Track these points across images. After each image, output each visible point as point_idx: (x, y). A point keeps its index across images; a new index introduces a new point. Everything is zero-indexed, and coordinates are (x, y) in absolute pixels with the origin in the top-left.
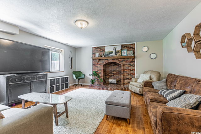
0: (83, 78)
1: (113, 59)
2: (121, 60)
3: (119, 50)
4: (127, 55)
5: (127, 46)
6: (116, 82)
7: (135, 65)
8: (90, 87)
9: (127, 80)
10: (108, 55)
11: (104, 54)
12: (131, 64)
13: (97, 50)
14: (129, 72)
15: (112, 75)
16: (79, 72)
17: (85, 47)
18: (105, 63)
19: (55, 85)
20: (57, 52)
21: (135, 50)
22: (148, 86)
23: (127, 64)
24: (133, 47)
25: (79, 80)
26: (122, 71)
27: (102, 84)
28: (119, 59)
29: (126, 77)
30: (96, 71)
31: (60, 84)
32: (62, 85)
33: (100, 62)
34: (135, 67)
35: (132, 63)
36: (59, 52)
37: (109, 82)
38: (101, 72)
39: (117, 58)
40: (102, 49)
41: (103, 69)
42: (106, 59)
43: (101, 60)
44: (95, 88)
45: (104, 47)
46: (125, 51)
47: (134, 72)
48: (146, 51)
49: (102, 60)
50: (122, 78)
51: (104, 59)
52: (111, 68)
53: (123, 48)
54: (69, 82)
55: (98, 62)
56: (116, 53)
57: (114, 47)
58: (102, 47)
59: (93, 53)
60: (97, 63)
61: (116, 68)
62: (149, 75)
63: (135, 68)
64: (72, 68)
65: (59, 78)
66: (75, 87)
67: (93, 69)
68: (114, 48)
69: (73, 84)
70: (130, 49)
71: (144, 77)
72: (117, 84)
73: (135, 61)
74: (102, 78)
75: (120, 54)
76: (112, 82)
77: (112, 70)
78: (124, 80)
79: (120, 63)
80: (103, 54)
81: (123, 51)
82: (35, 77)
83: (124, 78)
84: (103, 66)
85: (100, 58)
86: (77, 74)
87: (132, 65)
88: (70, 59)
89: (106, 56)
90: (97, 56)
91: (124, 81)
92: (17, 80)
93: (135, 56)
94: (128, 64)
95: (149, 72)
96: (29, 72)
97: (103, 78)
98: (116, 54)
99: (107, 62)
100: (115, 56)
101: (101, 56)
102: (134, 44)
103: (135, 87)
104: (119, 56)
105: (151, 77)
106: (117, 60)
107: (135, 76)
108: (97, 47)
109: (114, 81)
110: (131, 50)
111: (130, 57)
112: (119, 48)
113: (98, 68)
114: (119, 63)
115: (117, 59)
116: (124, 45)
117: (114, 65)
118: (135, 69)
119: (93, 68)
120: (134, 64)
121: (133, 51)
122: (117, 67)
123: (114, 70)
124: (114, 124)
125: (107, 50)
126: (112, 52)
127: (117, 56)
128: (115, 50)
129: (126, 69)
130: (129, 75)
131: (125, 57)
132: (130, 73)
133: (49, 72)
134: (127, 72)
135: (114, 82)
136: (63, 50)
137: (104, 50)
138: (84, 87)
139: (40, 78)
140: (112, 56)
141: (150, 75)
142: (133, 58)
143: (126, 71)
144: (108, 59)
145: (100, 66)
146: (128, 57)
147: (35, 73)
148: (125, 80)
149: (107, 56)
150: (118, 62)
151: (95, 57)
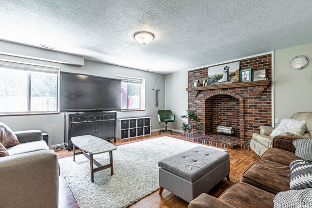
0: (172, 121)
1: (223, 89)
2: (240, 90)
3: (235, 71)
4: (252, 80)
5: (251, 62)
6: (230, 132)
7: (270, 100)
8: (182, 136)
9: (252, 129)
10: (213, 82)
11: (206, 81)
12: (262, 98)
13: (196, 74)
14: (256, 114)
15: (225, 118)
16: (168, 112)
17: (177, 72)
18: (208, 97)
19: (129, 129)
20: (135, 83)
21: (271, 67)
22: (282, 146)
23: (252, 98)
24: (266, 62)
25: (167, 124)
26: (242, 111)
27: (204, 134)
28: (235, 88)
29: (250, 124)
30: (194, 111)
31: (137, 127)
32: (140, 130)
33: (200, 95)
34: (271, 103)
35: (265, 95)
36: (138, 83)
37: (218, 131)
38: (201, 112)
39: (229, 86)
40: (204, 71)
41: (205, 107)
42: (210, 90)
43: (201, 91)
44: (189, 138)
45: (207, 68)
46: (247, 72)
47: (269, 114)
48: (302, 68)
49: (203, 92)
50: (241, 126)
51: (207, 90)
52: (222, 105)
53: (244, 66)
54: (150, 125)
55: (197, 95)
56: (228, 78)
57: (225, 66)
58: (204, 69)
59: (189, 81)
60: (195, 97)
61: (233, 105)
62: (303, 122)
63: (271, 106)
64: (157, 105)
65: (135, 120)
66: (160, 134)
67: (189, 107)
68: (225, 68)
69: (159, 130)
70: (259, 66)
71: (288, 125)
72: (232, 135)
73: (271, 92)
74: (204, 122)
75: (237, 80)
76: (224, 131)
77: (225, 109)
78: (245, 128)
79: (238, 97)
80: (204, 81)
81: (243, 73)
82: (101, 116)
83: (244, 126)
84: (205, 101)
85: (200, 88)
86: (164, 114)
87: (264, 100)
88: (156, 91)
89: (210, 84)
90: (195, 85)
91: (245, 131)
92: (79, 119)
93: (273, 80)
94: (254, 98)
95: (304, 116)
96: (95, 110)
97: (205, 124)
98: (228, 80)
99: (212, 94)
100: (227, 83)
101: (202, 85)
102: (270, 55)
103: (260, 145)
104: (234, 82)
105: (308, 126)
106: (232, 91)
107: (271, 123)
108: (196, 70)
109: (227, 130)
110: (261, 69)
111: (259, 84)
112: (234, 68)
113: (197, 105)
114: (235, 95)
115: (230, 89)
116: (246, 60)
117: (228, 99)
118: (271, 109)
119: (189, 105)
120: (268, 97)
121: (267, 70)
122: (235, 103)
123: (229, 109)
124: (165, 204)
125: (212, 73)
126: (220, 77)
127: (231, 82)
128: (228, 72)
129: (249, 108)
130: (257, 119)
131: (248, 83)
132: (259, 116)
133: (120, 110)
134: (252, 113)
135: (227, 132)
136: (144, 80)
137: (207, 75)
138: (173, 136)
139: (106, 117)
140: (221, 84)
141: (305, 122)
142: (268, 85)
143: (249, 111)
144: (213, 90)
145: (201, 102)
146: (254, 84)
147: (102, 111)
148: (248, 129)
149: (212, 84)
150: (233, 95)
151: (191, 86)
